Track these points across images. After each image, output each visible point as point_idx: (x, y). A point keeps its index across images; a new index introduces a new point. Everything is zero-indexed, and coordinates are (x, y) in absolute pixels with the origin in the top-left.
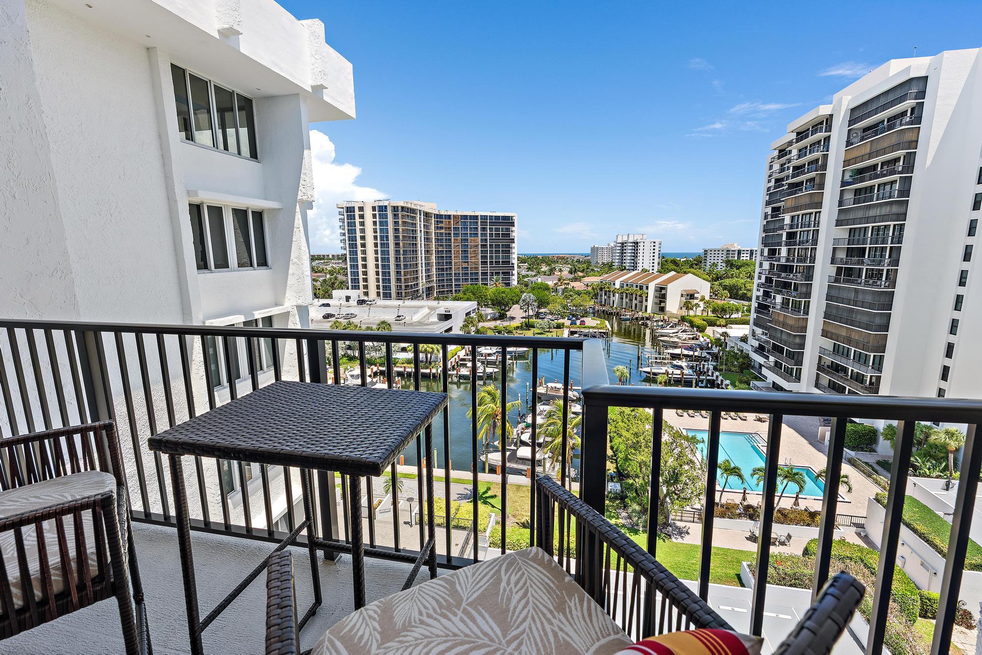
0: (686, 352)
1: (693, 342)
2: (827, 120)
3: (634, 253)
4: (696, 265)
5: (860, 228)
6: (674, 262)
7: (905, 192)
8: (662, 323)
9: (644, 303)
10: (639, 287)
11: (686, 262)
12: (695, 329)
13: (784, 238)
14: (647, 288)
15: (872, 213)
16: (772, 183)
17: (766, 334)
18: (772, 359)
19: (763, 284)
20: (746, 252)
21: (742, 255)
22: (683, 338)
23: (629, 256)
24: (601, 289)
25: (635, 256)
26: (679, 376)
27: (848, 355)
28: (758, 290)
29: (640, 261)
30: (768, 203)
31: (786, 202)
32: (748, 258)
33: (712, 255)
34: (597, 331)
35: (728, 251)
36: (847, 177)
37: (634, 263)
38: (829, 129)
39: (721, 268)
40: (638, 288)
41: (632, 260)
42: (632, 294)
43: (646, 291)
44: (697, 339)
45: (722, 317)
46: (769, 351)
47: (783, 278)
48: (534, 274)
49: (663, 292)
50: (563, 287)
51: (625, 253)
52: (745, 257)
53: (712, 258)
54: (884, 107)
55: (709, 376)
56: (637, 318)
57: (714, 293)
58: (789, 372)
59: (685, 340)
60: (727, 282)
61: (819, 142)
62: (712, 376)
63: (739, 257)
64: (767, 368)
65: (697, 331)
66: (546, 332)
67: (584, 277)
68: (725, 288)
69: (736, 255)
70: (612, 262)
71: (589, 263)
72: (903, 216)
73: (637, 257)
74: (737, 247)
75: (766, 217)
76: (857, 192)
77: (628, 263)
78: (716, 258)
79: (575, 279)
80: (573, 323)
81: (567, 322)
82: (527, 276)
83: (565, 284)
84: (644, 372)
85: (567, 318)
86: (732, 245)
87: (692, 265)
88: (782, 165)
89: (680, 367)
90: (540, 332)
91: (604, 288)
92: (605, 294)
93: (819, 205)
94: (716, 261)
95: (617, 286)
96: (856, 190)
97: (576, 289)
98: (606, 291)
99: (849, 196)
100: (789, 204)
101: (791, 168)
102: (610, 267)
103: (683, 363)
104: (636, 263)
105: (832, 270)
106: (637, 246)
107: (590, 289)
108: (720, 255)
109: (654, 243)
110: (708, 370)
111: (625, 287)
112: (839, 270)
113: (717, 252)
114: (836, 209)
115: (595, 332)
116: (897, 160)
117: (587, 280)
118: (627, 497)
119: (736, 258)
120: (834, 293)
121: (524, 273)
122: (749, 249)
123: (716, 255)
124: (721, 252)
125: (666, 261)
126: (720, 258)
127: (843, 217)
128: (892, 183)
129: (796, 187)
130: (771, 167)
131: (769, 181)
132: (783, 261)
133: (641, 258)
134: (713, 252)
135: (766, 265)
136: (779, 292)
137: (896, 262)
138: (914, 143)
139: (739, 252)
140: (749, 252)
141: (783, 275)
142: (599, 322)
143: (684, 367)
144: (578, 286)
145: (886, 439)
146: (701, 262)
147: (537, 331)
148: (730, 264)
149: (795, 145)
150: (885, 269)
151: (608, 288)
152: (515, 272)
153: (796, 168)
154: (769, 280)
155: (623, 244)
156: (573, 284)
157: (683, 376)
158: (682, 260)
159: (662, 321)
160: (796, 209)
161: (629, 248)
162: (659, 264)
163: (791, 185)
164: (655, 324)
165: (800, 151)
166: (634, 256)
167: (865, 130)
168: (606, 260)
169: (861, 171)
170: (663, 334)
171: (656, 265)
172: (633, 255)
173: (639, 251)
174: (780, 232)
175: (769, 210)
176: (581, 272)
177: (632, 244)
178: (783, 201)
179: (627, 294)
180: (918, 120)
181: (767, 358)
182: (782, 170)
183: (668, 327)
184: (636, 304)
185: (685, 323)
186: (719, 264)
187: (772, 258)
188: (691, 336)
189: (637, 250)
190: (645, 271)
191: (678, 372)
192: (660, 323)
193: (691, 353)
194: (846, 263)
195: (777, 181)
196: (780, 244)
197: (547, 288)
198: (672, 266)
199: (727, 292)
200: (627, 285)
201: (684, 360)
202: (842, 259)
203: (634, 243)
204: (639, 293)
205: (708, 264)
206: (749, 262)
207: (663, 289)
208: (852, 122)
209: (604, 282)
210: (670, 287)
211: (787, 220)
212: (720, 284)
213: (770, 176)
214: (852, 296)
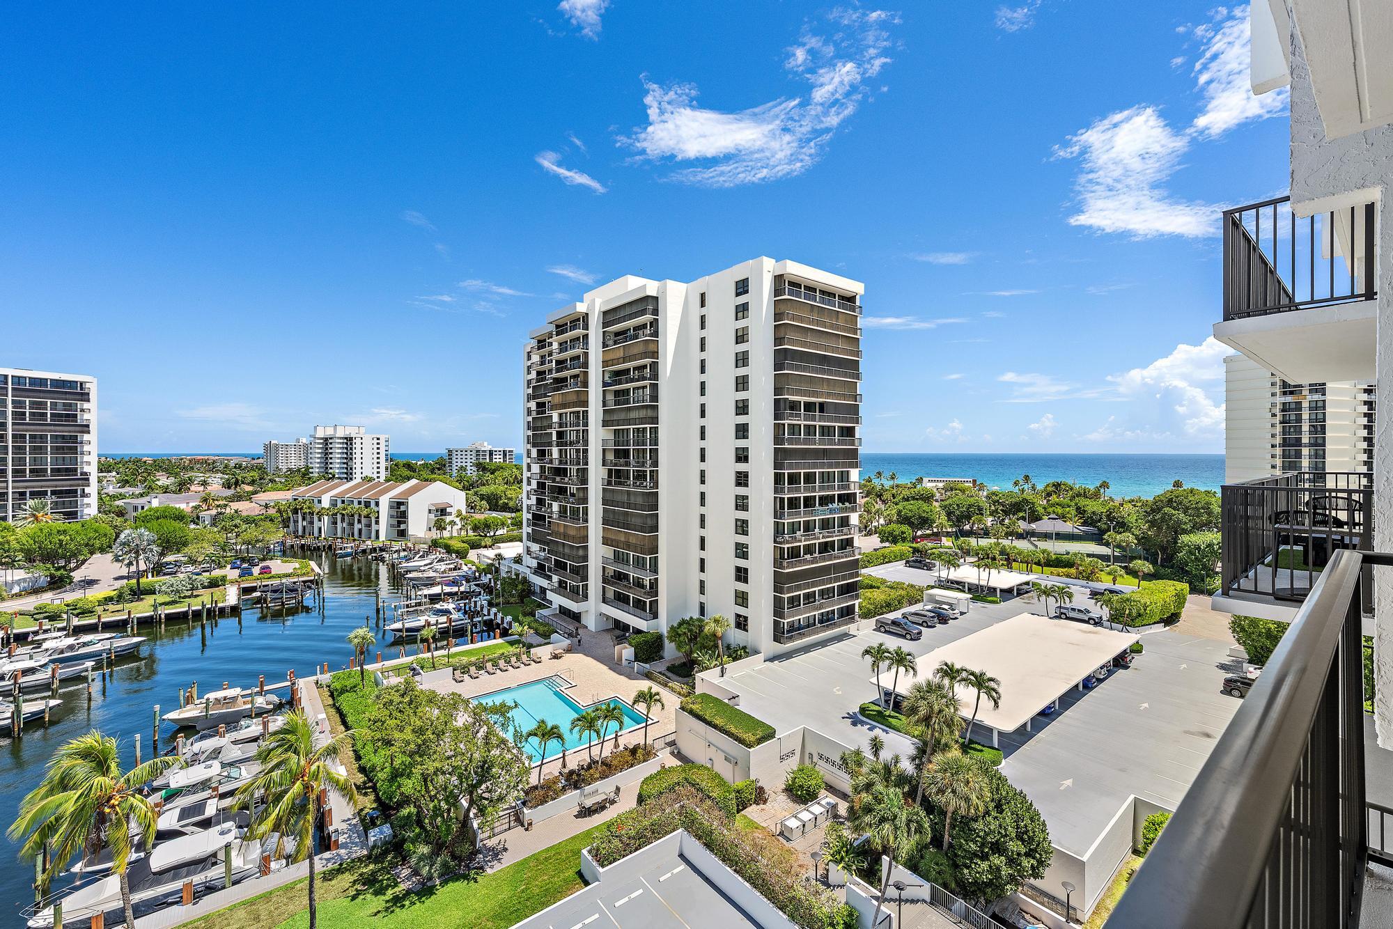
0: (447, 589)
1: (455, 573)
2: (583, 317)
3: (347, 453)
4: (439, 469)
5: (623, 429)
6: (408, 466)
7: (655, 397)
8: (406, 553)
9: (374, 527)
10: (363, 503)
11: (425, 466)
12: (454, 555)
13: (554, 438)
14: (377, 504)
15: (633, 415)
16: (533, 375)
17: (544, 550)
18: (555, 578)
19: (535, 491)
20: (498, 453)
21: (494, 457)
22: (442, 570)
23: (338, 458)
24: (295, 511)
25: (348, 457)
26: (445, 625)
27: (628, 561)
28: (528, 498)
29: (358, 466)
30: (530, 398)
31: (554, 397)
32: (502, 460)
33: (459, 457)
34: (296, 580)
35: (477, 451)
36: (607, 378)
37: (347, 468)
38: (586, 327)
39: (472, 473)
40: (363, 505)
41: (344, 463)
42: (353, 516)
43: (376, 509)
44: (459, 569)
45: (486, 536)
46: (550, 570)
47: (558, 482)
48: (138, 491)
49: (402, 508)
50: (214, 512)
51: (331, 453)
52: (498, 459)
53: (459, 460)
54: (631, 317)
55: (485, 615)
56: (364, 551)
57: (471, 506)
58: (576, 591)
59: (444, 572)
60: (484, 490)
61: (578, 339)
62: (489, 614)
63: (491, 459)
64: (551, 590)
65: (457, 557)
66: (185, 597)
67: (255, 493)
68: (482, 498)
69: (488, 457)
70: (307, 468)
71: (260, 468)
72: (655, 420)
73: (351, 459)
74: (488, 447)
75: (529, 412)
76: (617, 393)
77: (336, 467)
78: (464, 460)
79: (238, 498)
80: (246, 573)
81: (233, 574)
82: (122, 496)
83: (218, 506)
84: (393, 630)
85: (229, 566)
86: (482, 445)
87: (434, 469)
88: (542, 357)
89: (447, 612)
90: (168, 599)
91: (301, 509)
92: (304, 519)
93: (585, 403)
94: (464, 464)
95: (326, 503)
96: (615, 391)
97: (244, 514)
98: (305, 514)
99: (610, 397)
100: (557, 400)
101: (554, 361)
102: (304, 475)
103: (450, 606)
104: (351, 469)
105: (603, 473)
106: (351, 444)
107: (272, 512)
108: (469, 457)
109: (378, 439)
110: (482, 608)
111: (340, 505)
112: (610, 471)
113: (464, 453)
114: (601, 409)
115: (294, 583)
116: (645, 367)
117: (263, 497)
118: (404, 841)
119: (488, 461)
120: (609, 496)
121: (111, 490)
122: (502, 449)
123: (464, 457)
124: (469, 453)
125: (396, 465)
126: (469, 460)
127: (608, 418)
128: (644, 387)
129: (560, 382)
130: (529, 358)
131: (529, 373)
132: (556, 464)
133: (358, 461)
134: (459, 453)
135: (536, 468)
136: (555, 499)
137: (655, 463)
138: (655, 354)
139: (491, 453)
140: (502, 453)
141: (558, 479)
142: (297, 565)
143: (452, 611)
144: (244, 507)
145: (671, 641)
146: (445, 465)
147: (161, 599)
148: (481, 467)
149: (555, 338)
150: (648, 470)
151: (309, 508)
152: (92, 489)
153: (558, 362)
154: (541, 486)
155: (326, 439)
156: (235, 505)
157: (450, 624)
158: (419, 463)
159: (404, 550)
160: (564, 406)
161: (337, 446)
162: (387, 468)
163: (556, 380)
164: (395, 556)
165: (561, 344)
166: (346, 458)
167: (617, 334)
168: (295, 462)
169: (617, 373)
170: (409, 569)
171: (382, 470)
172: (345, 456)
173: (354, 451)
174: (549, 431)
175: (533, 405)
176: (248, 484)
177: (342, 441)
178: (549, 396)
179: (343, 515)
180: (656, 334)
181: (549, 578)
182: (542, 363)
183: (416, 558)
184: (360, 531)
185: (439, 549)
186: (468, 468)
187: (542, 460)
188: (452, 566)
189: (351, 449)
190: (367, 479)
191: (444, 619)
192: (402, 554)
193: (455, 589)
194: (616, 465)
195: (539, 373)
196: (550, 444)
197: (180, 517)
198: (407, 473)
199: (485, 502)
200: (343, 502)
201: (450, 600)
202: (611, 461)
203: (346, 438)
204: (365, 512)
205: (454, 468)
206: (504, 465)
207: (402, 504)
208: (605, 325)
209: (300, 499)
210: (412, 500)
211: (555, 418)
212: (476, 493)
213: (529, 367)
214: (625, 498)
